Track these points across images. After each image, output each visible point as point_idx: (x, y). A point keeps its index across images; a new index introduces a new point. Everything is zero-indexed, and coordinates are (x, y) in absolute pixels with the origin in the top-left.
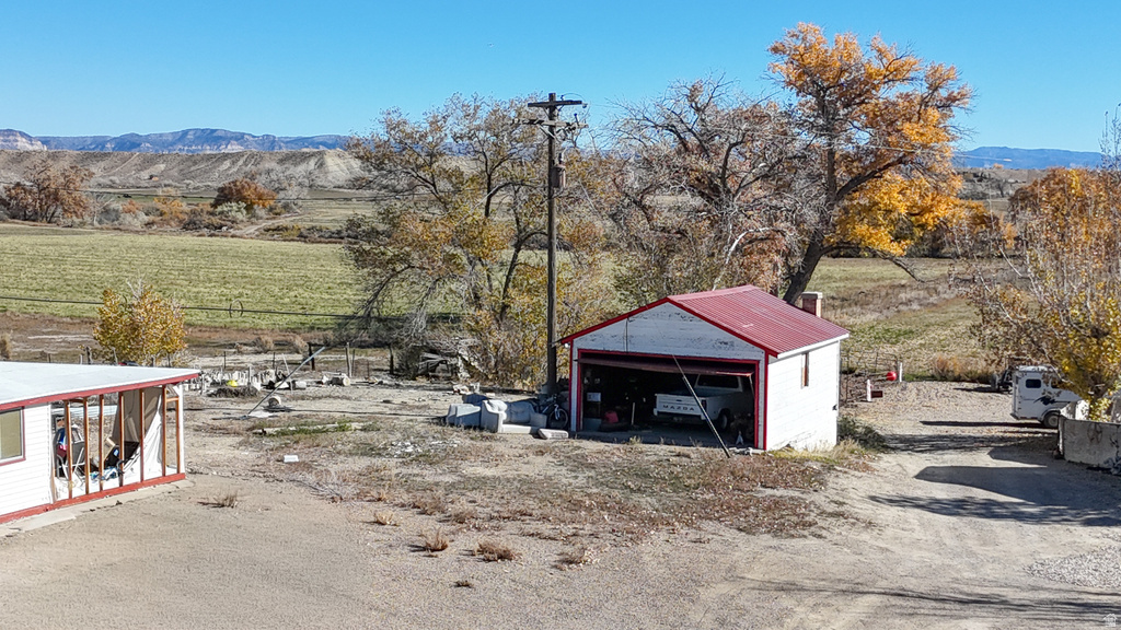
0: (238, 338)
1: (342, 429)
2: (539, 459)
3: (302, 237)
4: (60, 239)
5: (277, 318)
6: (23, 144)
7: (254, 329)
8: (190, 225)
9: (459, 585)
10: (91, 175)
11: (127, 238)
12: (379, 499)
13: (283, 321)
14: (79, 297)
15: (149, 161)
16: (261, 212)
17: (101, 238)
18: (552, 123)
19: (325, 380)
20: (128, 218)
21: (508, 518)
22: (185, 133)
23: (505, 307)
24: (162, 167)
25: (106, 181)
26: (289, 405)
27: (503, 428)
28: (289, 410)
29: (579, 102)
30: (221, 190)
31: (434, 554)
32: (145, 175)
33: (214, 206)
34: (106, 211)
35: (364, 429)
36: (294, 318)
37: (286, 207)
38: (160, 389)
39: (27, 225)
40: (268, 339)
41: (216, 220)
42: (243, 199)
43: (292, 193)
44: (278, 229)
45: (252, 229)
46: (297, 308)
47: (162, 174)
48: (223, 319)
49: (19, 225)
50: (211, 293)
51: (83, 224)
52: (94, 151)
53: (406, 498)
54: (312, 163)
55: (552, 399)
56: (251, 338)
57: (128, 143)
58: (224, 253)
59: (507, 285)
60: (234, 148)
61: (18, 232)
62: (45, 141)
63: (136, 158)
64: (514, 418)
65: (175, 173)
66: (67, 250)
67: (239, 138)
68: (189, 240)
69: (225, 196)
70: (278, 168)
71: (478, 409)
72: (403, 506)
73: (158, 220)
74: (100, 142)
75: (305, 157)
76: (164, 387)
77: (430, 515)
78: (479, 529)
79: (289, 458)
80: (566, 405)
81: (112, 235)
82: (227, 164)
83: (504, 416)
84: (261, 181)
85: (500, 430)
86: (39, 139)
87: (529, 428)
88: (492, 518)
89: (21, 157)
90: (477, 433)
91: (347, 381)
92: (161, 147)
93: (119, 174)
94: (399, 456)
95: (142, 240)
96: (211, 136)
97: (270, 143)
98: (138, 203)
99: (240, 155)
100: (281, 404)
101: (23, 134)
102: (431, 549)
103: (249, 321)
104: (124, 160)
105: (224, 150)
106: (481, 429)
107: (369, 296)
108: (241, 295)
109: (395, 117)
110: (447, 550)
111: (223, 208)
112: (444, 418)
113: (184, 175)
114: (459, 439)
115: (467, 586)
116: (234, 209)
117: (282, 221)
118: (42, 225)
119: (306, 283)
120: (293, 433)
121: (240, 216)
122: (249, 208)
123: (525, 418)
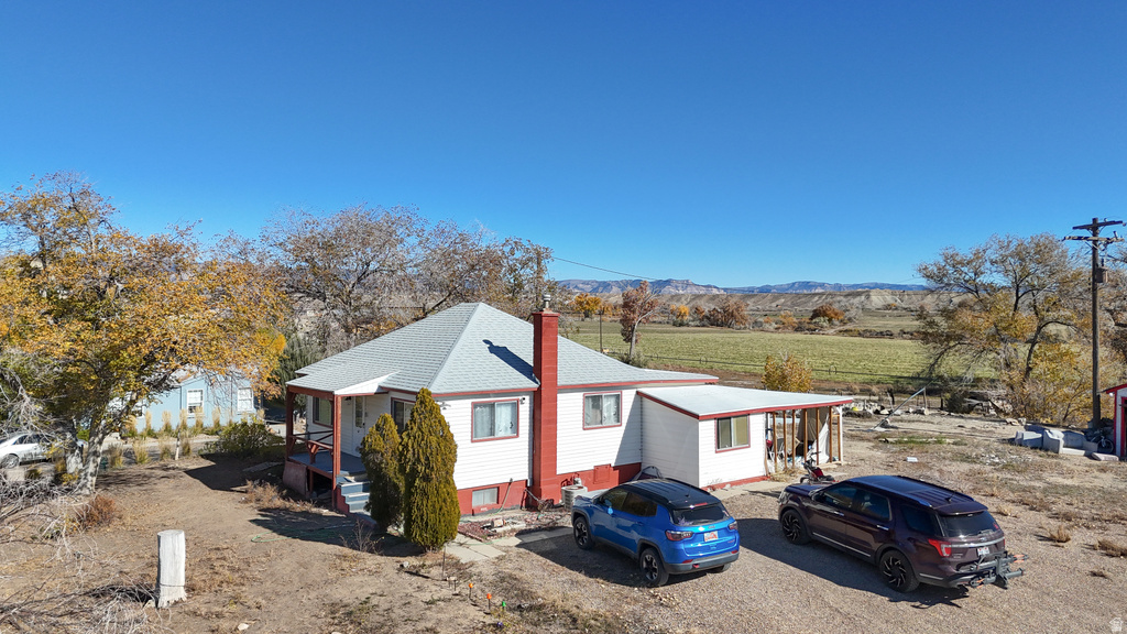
0: (837, 387)
1: (939, 442)
2: (1103, 475)
3: (860, 335)
4: (735, 335)
5: (856, 376)
6: (715, 291)
7: (844, 382)
8: (798, 329)
9: (1094, 574)
10: (748, 305)
11: (768, 335)
12: (992, 495)
13: (861, 378)
14: (747, 362)
15: (776, 298)
16: (836, 322)
17: (756, 335)
18: (1095, 238)
19: (911, 410)
20: (767, 325)
21: (1109, 521)
22: (794, 284)
23: (1029, 369)
24: (783, 301)
25: (755, 308)
26: (896, 424)
27: (1063, 450)
28: (896, 428)
29: (1121, 222)
30: (815, 311)
31: (1061, 544)
32: (774, 305)
33: (811, 319)
34: (756, 322)
35: (955, 444)
36: (866, 377)
37: (850, 319)
38: (828, 408)
39: (719, 329)
40: (857, 388)
41: (812, 326)
42: (826, 315)
43: (853, 313)
44: (846, 331)
45: (832, 331)
46: (867, 372)
47: (783, 305)
48: (825, 376)
49: (715, 328)
50: (818, 363)
51: (745, 328)
52: (749, 293)
53: (1012, 496)
54: (863, 297)
55: (1098, 432)
56: (844, 387)
57: (765, 290)
58: (820, 343)
59: (1030, 355)
60: (819, 290)
61: (715, 332)
62: (725, 290)
63: (770, 296)
64: (1070, 444)
65: (789, 303)
66: (739, 340)
67: (822, 285)
68: (799, 336)
69: (816, 314)
70: (844, 300)
71: (1040, 435)
72: (1014, 502)
73: (782, 326)
74: (751, 290)
75: (859, 294)
76: (831, 407)
77: (1039, 511)
78: (1088, 528)
79: (910, 459)
80: (1111, 437)
81: (760, 333)
82: (816, 298)
83: (1062, 443)
84: (836, 307)
85: (1060, 452)
86: (722, 289)
87: (1083, 452)
88: (1093, 519)
89: (714, 297)
90: (1042, 453)
91: (927, 412)
92: (781, 292)
93: (761, 304)
94: (990, 465)
95: (775, 335)
96: (807, 285)
97: (838, 287)
98: (771, 318)
99: (822, 294)
100: (891, 424)
101: (715, 287)
102: (1057, 540)
103: (841, 377)
104: (764, 298)
105: (813, 291)
106: (1047, 450)
107: (932, 361)
108: (833, 364)
109: (951, 252)
110: (1070, 542)
111: (816, 320)
112: (1013, 439)
113: (794, 305)
114: (1031, 456)
115: (1102, 576)
116: (822, 321)
117: (849, 327)
118: (726, 329)
119: (869, 358)
120: (906, 442)
121: (825, 324)
122: (830, 320)
123: (1079, 444)
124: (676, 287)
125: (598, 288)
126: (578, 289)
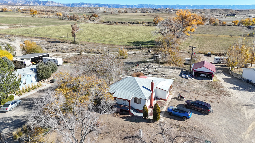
1: (175, 79)
3: (104, 22)
8: (90, 20)
16: (97, 18)
22: (80, 3)
24: (80, 9)
25: (74, 11)
37: (99, 16)
42: (95, 16)
44: (101, 21)
45: (98, 21)
51: (80, 21)
54: (99, 9)
62: (63, 4)
67: (86, 4)
69: (92, 16)
70: (95, 10)
82: (88, 9)
86: (62, 4)
87: (190, 78)
93: (76, 10)
101: (60, 3)
104: (76, 8)
106: (186, 78)
116: (94, 18)
118: (75, 21)
124: (50, 3)
125: (26, 2)
126: (20, 2)
